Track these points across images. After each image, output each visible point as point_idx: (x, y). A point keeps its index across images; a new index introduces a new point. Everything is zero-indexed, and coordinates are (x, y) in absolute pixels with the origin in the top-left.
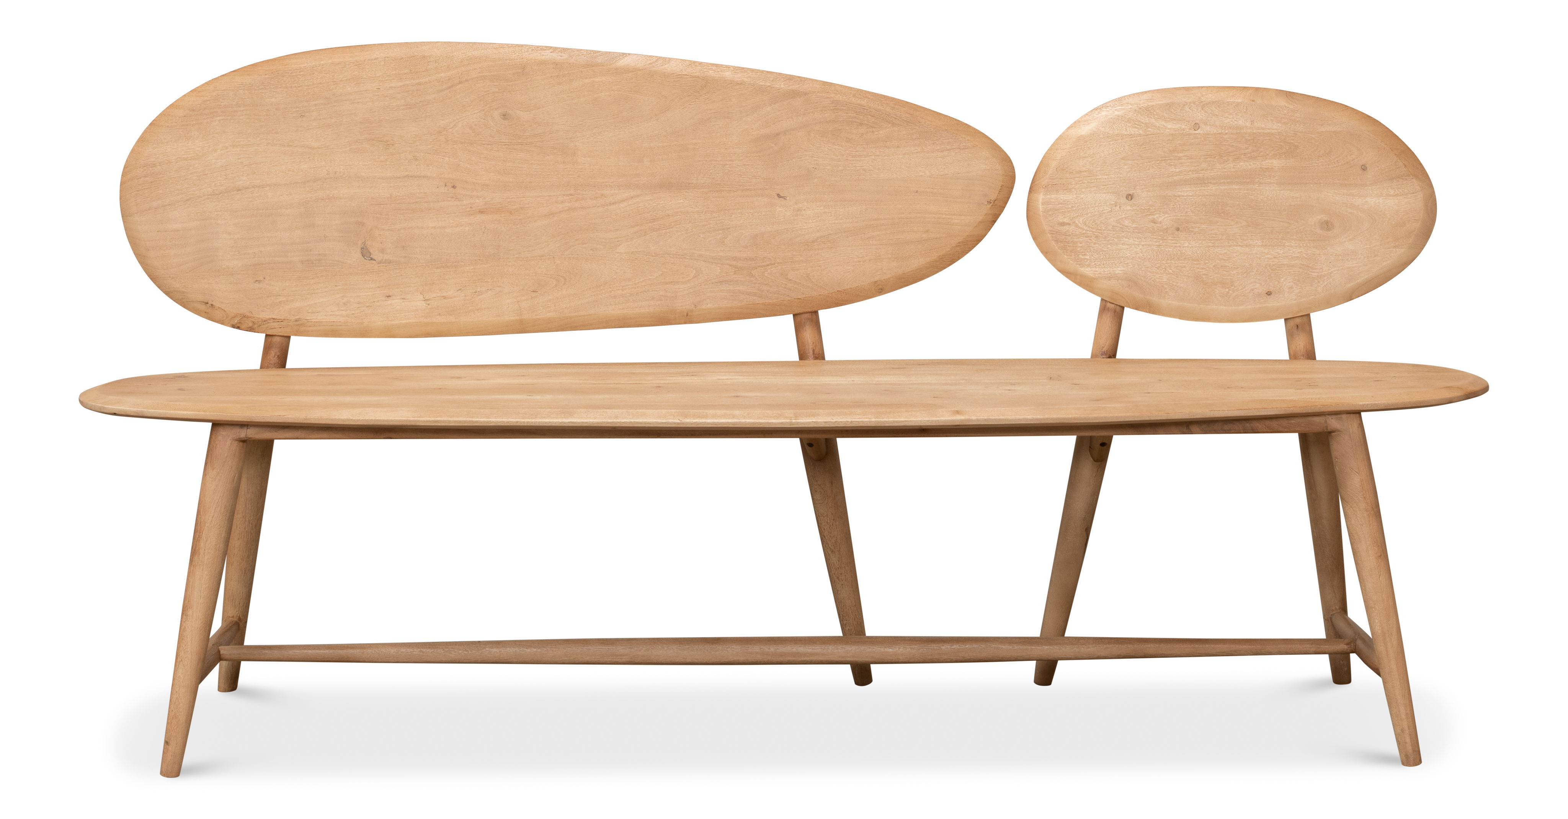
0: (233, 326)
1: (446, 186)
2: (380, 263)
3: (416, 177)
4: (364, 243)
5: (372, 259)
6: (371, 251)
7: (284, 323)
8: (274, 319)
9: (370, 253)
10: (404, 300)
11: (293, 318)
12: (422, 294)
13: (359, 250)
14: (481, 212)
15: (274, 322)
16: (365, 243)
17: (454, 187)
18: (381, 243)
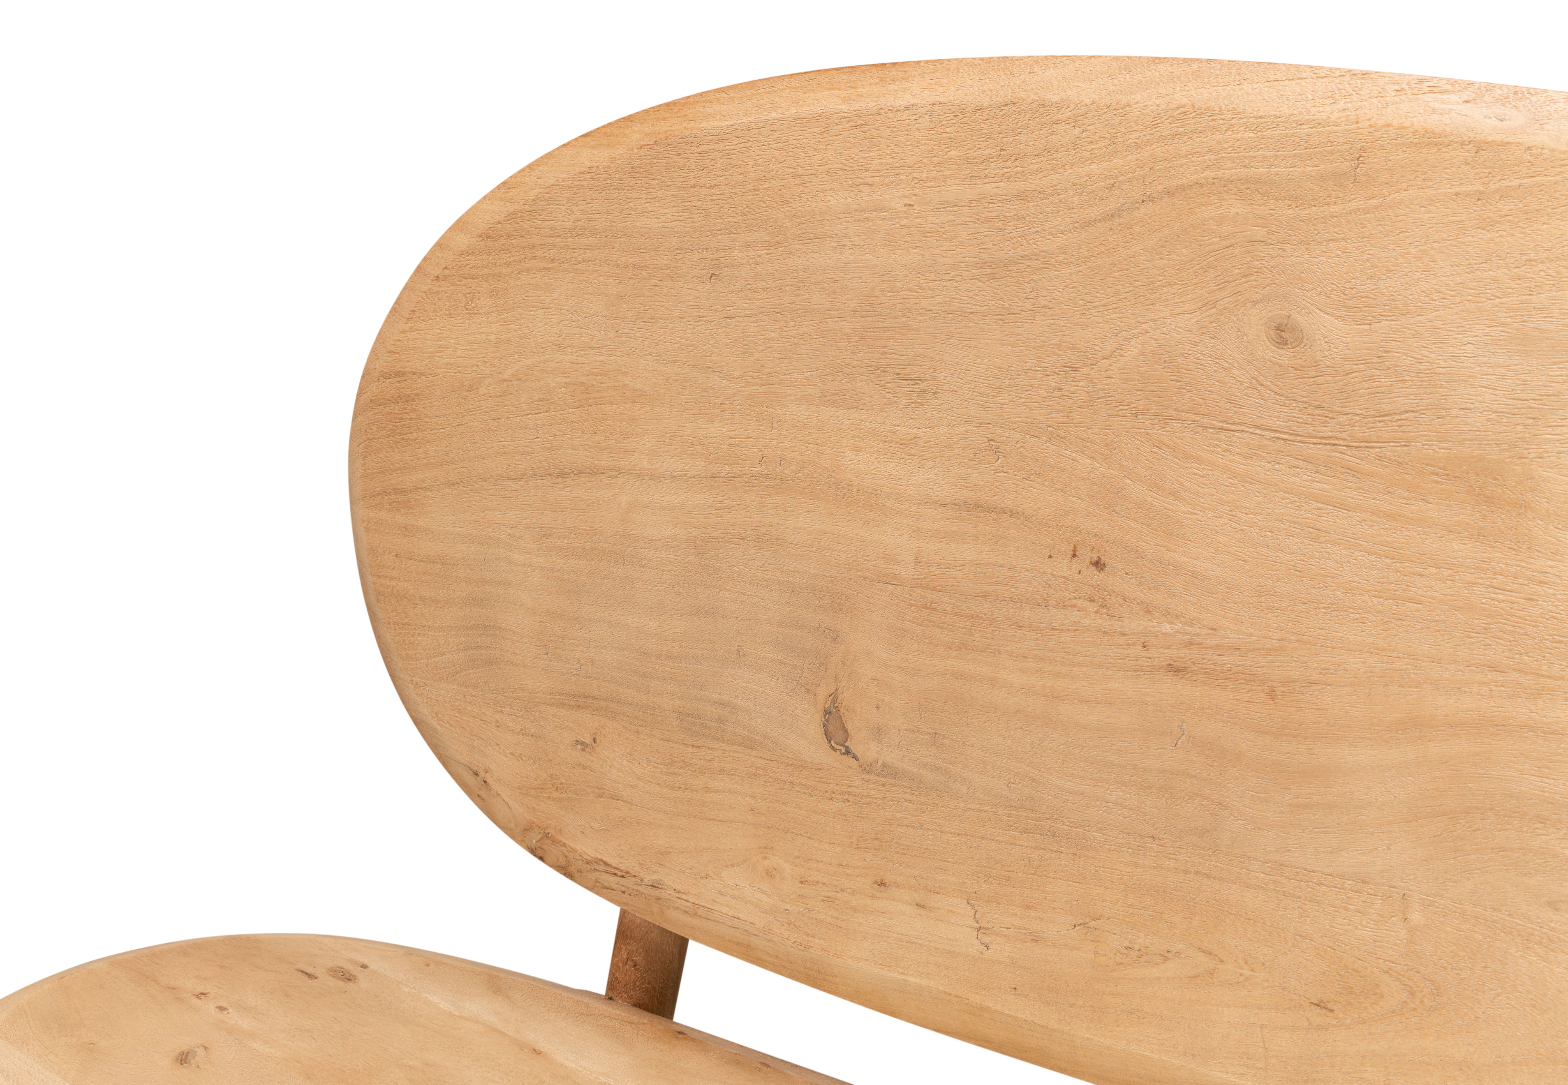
0: (533, 852)
1: (1074, 556)
2: (867, 769)
3: (989, 510)
4: (834, 696)
5: (848, 752)
6: (849, 726)
7: (629, 882)
8: (606, 864)
9: (846, 731)
10: (922, 911)
11: (648, 878)
12: (973, 906)
13: (819, 718)
14: (1175, 670)
15: (607, 872)
16: (836, 697)
17: (1098, 564)
18: (878, 708)
